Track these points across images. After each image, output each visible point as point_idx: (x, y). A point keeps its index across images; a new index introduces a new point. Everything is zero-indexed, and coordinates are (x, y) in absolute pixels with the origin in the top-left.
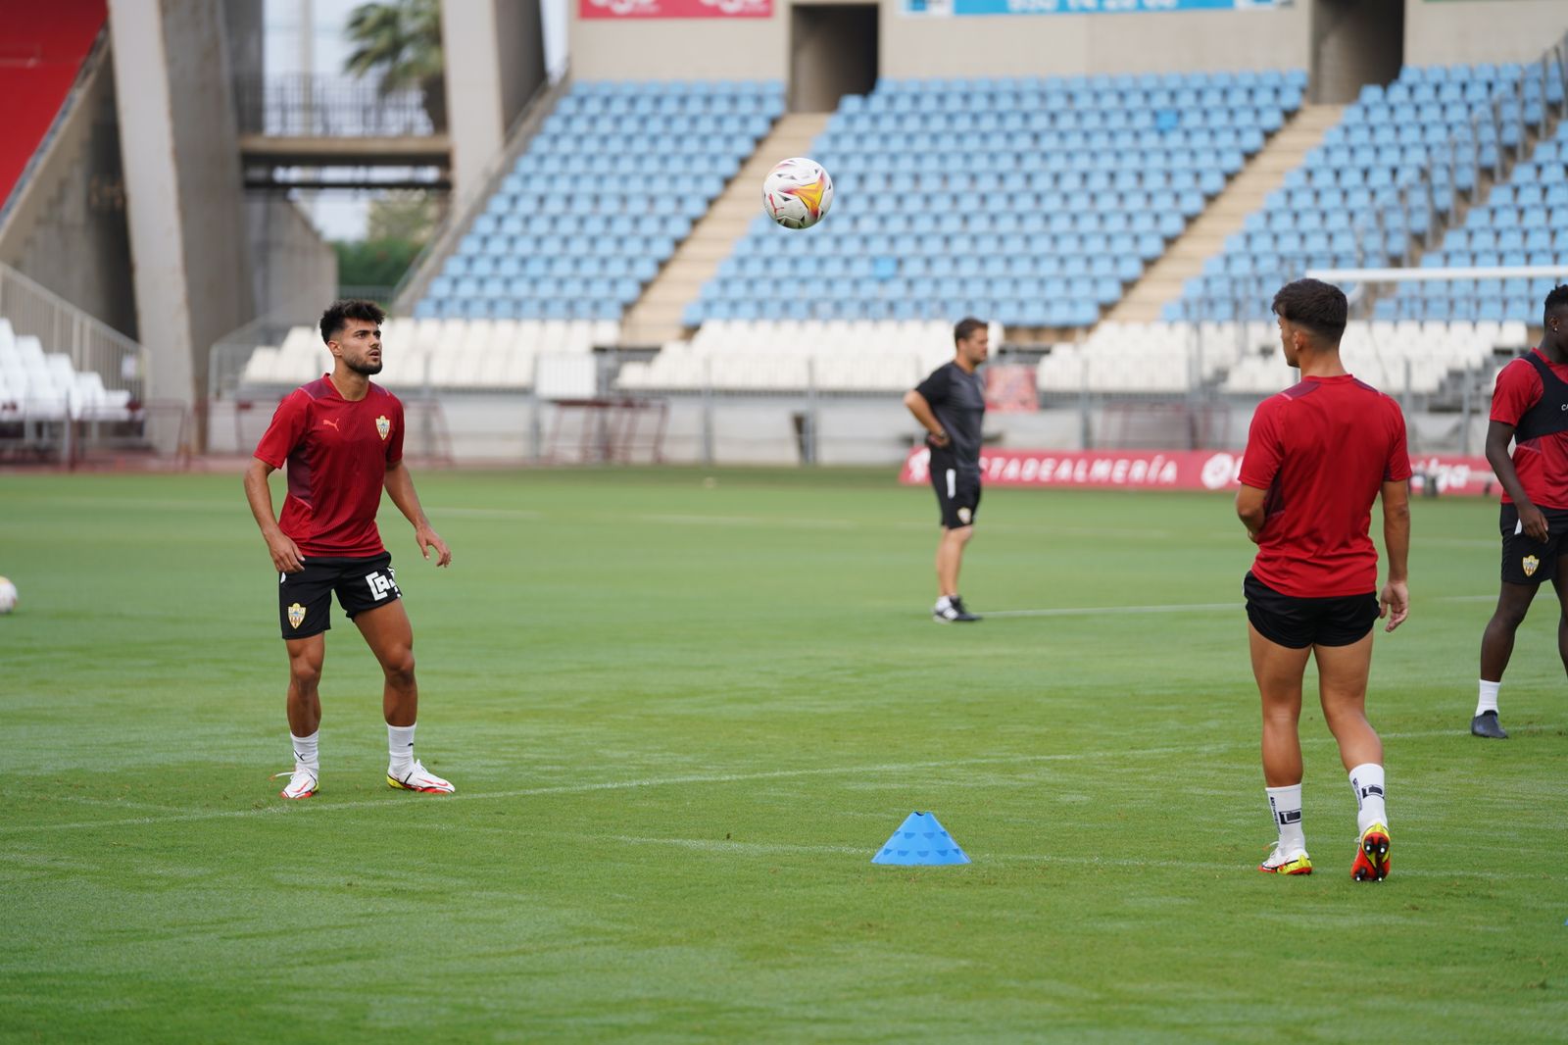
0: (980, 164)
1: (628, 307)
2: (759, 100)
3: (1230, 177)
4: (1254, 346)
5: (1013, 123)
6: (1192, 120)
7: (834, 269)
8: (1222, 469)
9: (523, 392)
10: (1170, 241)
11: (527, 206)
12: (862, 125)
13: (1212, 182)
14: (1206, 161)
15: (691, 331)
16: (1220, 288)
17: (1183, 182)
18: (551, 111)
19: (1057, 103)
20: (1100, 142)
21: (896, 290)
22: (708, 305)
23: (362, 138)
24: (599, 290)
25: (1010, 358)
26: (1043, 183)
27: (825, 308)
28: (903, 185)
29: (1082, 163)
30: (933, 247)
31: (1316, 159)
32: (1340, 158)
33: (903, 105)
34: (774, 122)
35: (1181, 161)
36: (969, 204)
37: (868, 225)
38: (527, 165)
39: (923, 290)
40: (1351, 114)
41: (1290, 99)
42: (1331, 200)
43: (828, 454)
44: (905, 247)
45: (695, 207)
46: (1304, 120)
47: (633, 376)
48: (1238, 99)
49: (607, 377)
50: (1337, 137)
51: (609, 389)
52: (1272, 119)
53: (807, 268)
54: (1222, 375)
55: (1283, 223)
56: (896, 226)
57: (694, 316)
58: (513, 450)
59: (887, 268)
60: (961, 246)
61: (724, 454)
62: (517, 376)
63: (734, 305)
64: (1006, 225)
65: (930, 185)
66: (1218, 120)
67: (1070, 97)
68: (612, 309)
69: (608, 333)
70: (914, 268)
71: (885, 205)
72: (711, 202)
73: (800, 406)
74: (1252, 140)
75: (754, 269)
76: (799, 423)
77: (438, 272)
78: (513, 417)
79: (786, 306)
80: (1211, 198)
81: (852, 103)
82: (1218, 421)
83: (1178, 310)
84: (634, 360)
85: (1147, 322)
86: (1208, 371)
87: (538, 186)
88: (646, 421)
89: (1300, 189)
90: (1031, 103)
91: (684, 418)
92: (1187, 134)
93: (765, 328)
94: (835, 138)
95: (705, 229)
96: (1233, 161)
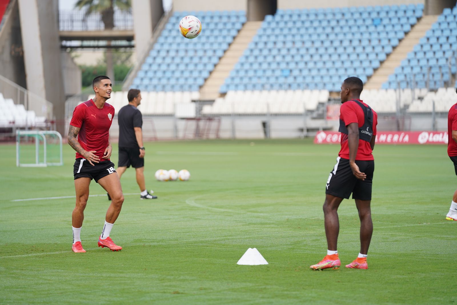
0: (314, 38)
1: (201, 87)
2: (238, 17)
3: (400, 40)
4: (416, 97)
5: (325, 24)
6: (386, 21)
7: (269, 73)
8: (425, 137)
9: (171, 116)
10: (381, 62)
11: (163, 54)
12: (273, 25)
13: (395, 42)
14: (391, 35)
15: (223, 95)
16: (401, 78)
17: (385, 42)
18: (167, 22)
19: (339, 17)
20: (355, 29)
21: (291, 80)
22: (228, 86)
23: (83, 31)
24: (191, 81)
25: (332, 102)
26: (336, 44)
27: (268, 86)
28: (289, 45)
29: (349, 36)
30: (302, 65)
31: (430, 34)
32: (438, 33)
33: (286, 18)
34: (243, 24)
35: (383, 35)
36: (312, 51)
37: (279, 59)
38: (161, 40)
39: (300, 80)
40: (440, 18)
41: (419, 14)
42: (436, 47)
43: (274, 135)
44: (292, 66)
45: (220, 53)
46: (423, 21)
47: (207, 110)
48: (401, 14)
49: (199, 110)
50: (436, 26)
51: (200, 114)
52: (413, 20)
53: (260, 73)
54: (407, 106)
55: (420, 55)
56: (288, 59)
57: (224, 90)
58: (169, 135)
59: (287, 73)
60: (311, 65)
61: (239, 135)
62: (168, 110)
63: (237, 86)
64: (326, 58)
65: (299, 45)
66: (395, 21)
67: (343, 15)
68: (196, 87)
69: (196, 95)
70: (296, 73)
71: (284, 52)
72: (225, 51)
73: (264, 119)
74: (407, 28)
75: (242, 74)
76: (264, 124)
77: (135, 76)
78: (168, 123)
79: (254, 86)
80: (394, 48)
81: (269, 18)
82: (407, 122)
83: (387, 85)
84: (206, 104)
85: (378, 90)
86: (402, 105)
87: (166, 47)
88: (214, 125)
89: (425, 44)
90: (330, 17)
91: (226, 123)
92: (385, 26)
93: (248, 93)
94: (265, 30)
95: (224, 61)
96: (401, 35)
